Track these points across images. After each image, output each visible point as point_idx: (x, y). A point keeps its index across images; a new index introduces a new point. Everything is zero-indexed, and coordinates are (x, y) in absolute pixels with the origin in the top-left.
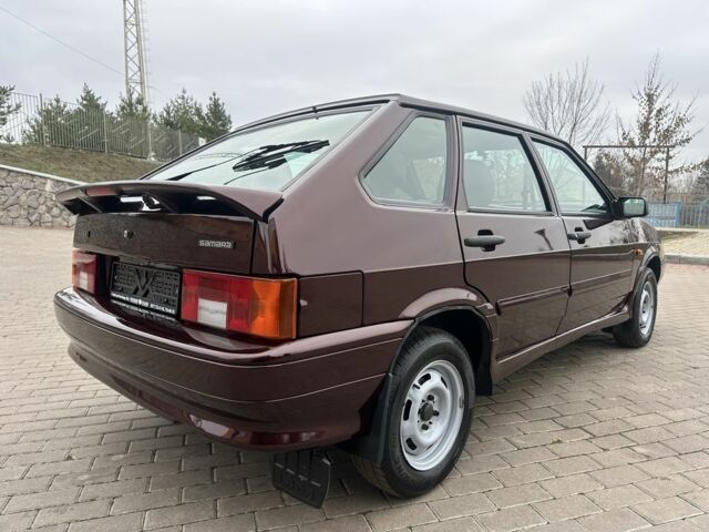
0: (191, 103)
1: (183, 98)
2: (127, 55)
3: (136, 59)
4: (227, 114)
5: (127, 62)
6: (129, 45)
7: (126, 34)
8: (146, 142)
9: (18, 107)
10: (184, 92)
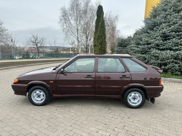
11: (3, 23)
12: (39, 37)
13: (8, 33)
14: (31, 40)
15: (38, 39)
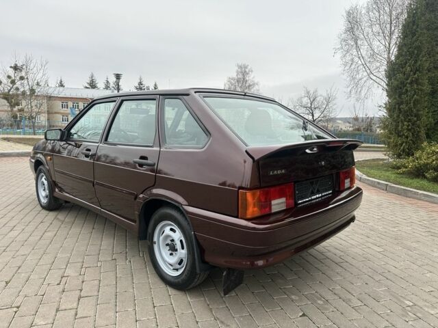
11: (252, 71)
12: (321, 96)
13: (258, 90)
14: (301, 102)
15: (318, 99)
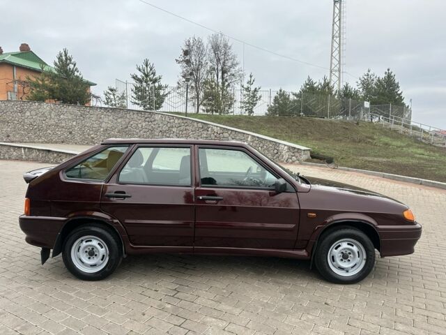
0: (372, 77)
1: (368, 75)
2: (332, 56)
3: (337, 57)
4: (396, 82)
5: (332, 59)
6: (334, 49)
7: (332, 43)
8: (326, 108)
9: (260, 97)
10: (369, 71)
